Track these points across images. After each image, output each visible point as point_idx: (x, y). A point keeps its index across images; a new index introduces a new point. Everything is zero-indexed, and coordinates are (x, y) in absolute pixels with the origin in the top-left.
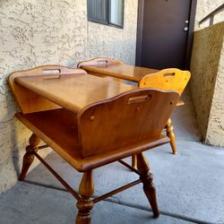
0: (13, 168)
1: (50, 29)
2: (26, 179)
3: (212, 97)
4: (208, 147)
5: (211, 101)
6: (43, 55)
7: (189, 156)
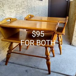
1: (11, 3)
5: (74, 29)
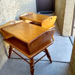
0: (6, 55)
2: (11, 57)
3: (63, 22)
4: (63, 37)
5: (63, 23)
6: (7, 16)
7: (58, 41)
